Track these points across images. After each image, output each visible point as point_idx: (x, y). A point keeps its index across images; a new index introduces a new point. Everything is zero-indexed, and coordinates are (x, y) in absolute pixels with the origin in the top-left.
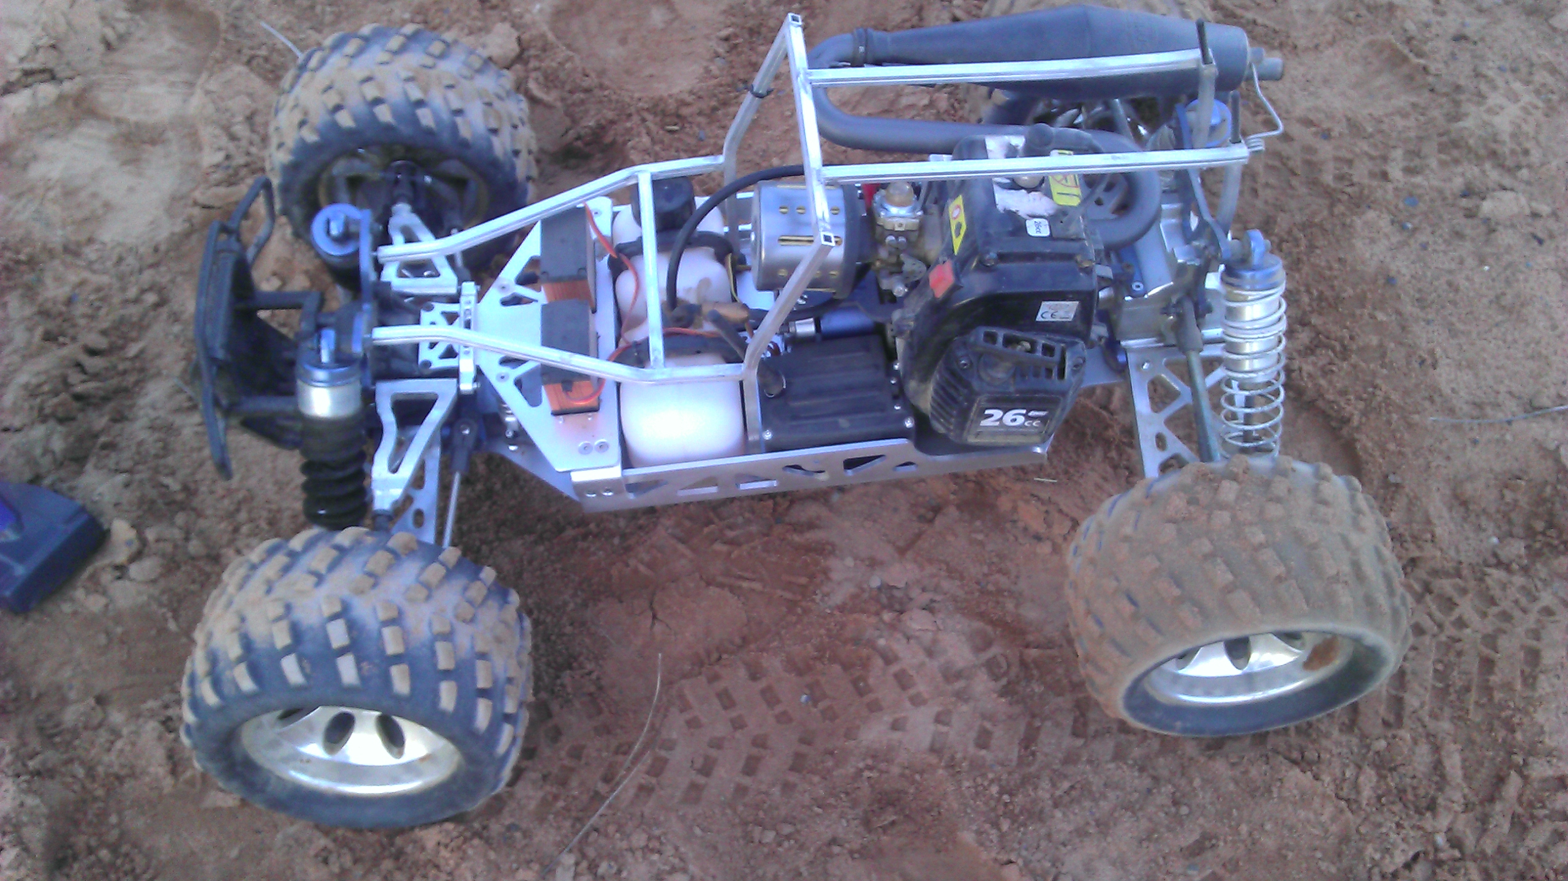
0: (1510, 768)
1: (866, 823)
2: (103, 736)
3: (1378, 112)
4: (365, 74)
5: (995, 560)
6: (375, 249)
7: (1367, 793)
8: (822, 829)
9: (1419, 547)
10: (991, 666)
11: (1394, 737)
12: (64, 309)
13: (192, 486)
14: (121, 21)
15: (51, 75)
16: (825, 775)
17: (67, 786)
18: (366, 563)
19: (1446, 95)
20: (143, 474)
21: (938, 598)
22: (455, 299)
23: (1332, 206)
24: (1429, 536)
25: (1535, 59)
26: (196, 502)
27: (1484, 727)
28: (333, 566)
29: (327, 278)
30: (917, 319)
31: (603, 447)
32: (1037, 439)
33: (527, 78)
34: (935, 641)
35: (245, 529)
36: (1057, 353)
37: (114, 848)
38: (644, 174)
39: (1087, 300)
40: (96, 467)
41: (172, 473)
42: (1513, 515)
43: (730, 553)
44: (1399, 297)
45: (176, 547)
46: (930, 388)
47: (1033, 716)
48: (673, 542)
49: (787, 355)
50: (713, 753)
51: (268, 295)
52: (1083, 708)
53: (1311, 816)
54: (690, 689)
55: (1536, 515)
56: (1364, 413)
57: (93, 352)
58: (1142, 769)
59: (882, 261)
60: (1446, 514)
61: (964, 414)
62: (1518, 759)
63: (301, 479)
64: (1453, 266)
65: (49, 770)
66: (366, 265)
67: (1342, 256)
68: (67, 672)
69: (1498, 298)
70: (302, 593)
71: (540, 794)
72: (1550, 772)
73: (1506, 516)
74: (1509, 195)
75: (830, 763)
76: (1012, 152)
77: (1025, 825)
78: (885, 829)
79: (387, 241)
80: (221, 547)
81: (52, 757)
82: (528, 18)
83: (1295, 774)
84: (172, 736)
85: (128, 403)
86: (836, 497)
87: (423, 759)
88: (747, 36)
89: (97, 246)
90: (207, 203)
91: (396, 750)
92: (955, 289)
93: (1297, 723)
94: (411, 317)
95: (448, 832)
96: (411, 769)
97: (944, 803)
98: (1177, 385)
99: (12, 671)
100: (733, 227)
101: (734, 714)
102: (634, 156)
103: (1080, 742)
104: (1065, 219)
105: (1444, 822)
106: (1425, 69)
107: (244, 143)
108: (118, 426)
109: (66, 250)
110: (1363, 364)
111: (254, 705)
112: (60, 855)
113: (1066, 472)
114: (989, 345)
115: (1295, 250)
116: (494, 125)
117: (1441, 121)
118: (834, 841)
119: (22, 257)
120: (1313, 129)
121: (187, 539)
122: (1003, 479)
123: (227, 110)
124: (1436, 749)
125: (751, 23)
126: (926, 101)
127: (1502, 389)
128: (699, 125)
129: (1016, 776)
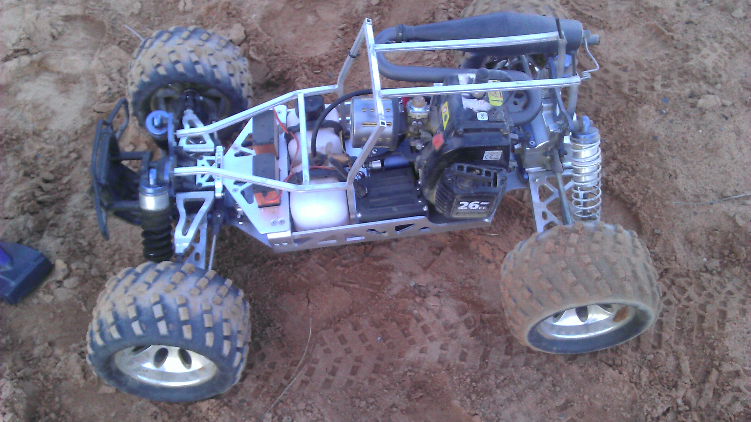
0: (712, 367)
1: (409, 397)
2: (52, 360)
3: (650, 58)
4: (172, 49)
5: (469, 272)
6: (175, 131)
7: (644, 379)
8: (388, 400)
9: (669, 263)
10: (467, 323)
11: (657, 353)
12: (33, 161)
13: (93, 243)
14: (60, 25)
15: (27, 52)
16: (389, 375)
17: (35, 384)
18: (170, 279)
19: (682, 49)
20: (70, 238)
21: (442, 291)
22: (213, 154)
23: (627, 103)
24: (674, 258)
25: (724, 31)
26: (95, 251)
27: (700, 348)
28: (156, 280)
29: (155, 145)
30: (427, 160)
31: (282, 222)
32: (485, 215)
33: (249, 49)
34: (440, 311)
35: (117, 263)
36: (492, 175)
37: (58, 413)
38: (301, 94)
39: (507, 150)
40: (48, 235)
41: (84, 237)
42: (714, 248)
43: (344, 271)
44: (659, 145)
45: (85, 272)
46: (435, 192)
47: (487, 345)
48: (317, 266)
49: (368, 177)
50: (336, 365)
51: (128, 153)
52: (510, 341)
53: (618, 391)
54: (326, 335)
55: (725, 248)
56: (643, 201)
57: (46, 181)
58: (538, 370)
59: (411, 133)
60: (682, 247)
61: (450, 204)
62: (716, 363)
63: (142, 239)
64: (685, 130)
65: (27, 377)
66: (171, 139)
67: (632, 126)
68: (35, 331)
69: (706, 145)
70: (141, 292)
71: (256, 385)
72: (731, 369)
73: (710, 248)
74: (711, 97)
75: (391, 369)
76: (470, 82)
77: (483, 397)
78: (417, 400)
79: (182, 127)
80: (107, 272)
81: (28, 371)
82: (249, 21)
83: (610, 372)
84: (84, 360)
85: (63, 205)
86: (394, 244)
87: (200, 370)
88: (352, 28)
89: (48, 132)
90: (99, 110)
91: (187, 365)
92: (444, 145)
93: (611, 347)
94: (193, 163)
95: (212, 403)
96: (194, 374)
97: (445, 387)
98: (552, 189)
99: (10, 331)
100: (343, 117)
101: (346, 346)
102: (299, 85)
103: (509, 357)
104: (495, 112)
105: (681, 393)
106: (672, 38)
107: (117, 82)
108: (59, 216)
109: (34, 133)
110: (642, 177)
111: (120, 345)
112: (32, 416)
113: (502, 230)
114: (460, 172)
115: (610, 124)
116: (231, 72)
117: (680, 62)
118: (394, 406)
119: (14, 137)
120: (619, 67)
121: (90, 268)
122: (472, 234)
123: (109, 67)
124: (677, 358)
125: (354, 22)
126: (436, 57)
127: (708, 188)
128: (329, 70)
129: (479, 374)
